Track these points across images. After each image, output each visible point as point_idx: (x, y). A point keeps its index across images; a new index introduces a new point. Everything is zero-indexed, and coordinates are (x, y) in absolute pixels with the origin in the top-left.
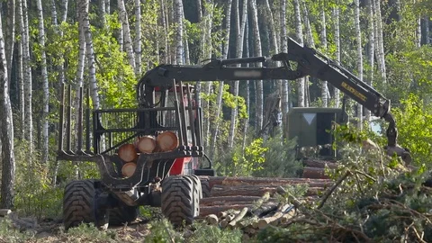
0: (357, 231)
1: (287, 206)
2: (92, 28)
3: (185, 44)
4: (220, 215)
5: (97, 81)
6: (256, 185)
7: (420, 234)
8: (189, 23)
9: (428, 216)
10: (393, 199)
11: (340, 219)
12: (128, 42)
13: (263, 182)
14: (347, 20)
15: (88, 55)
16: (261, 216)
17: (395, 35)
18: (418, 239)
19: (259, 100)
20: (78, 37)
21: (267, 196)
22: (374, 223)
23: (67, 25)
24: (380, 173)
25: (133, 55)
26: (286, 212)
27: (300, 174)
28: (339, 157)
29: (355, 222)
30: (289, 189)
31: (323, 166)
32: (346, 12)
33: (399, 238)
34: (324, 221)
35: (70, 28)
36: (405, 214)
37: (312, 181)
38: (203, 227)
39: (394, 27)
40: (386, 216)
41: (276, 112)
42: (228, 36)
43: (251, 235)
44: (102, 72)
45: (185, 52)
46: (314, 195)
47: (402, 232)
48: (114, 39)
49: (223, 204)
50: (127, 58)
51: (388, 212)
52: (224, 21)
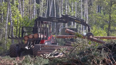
0: (79, 60)
1: (61, 53)
2: (11, 4)
3: (35, 9)
4: (43, 55)
5: (12, 18)
6: (53, 47)
7: (96, 62)
8: (37, 4)
9: (98, 57)
10: (89, 52)
11: (75, 57)
12: (21, 8)
13: (55, 47)
14: (79, 5)
15: (9, 11)
16: (54, 56)
17: (91, 10)
18: (95, 63)
19: (55, 25)
20: (7, 6)
21: (56, 50)
22: (84, 59)
23: (4, 3)
24: (86, 45)
25: (22, 12)
26: (61, 55)
27: (65, 45)
28: (75, 41)
29: (79, 58)
30: (62, 49)
31: (71, 43)
32: (78, 3)
33: (90, 63)
34: (71, 57)
35: (5, 4)
36: (92, 57)
37: (68, 47)
38: (39, 58)
39: (91, 7)
40: (87, 57)
41: (59, 28)
42: (47, 8)
43: (51, 61)
44: (13, 16)
45: (36, 12)
46: (68, 50)
47: (91, 61)
48: (17, 7)
49: (44, 52)
50: (20, 12)
51: (88, 56)
52: (46, 4)
